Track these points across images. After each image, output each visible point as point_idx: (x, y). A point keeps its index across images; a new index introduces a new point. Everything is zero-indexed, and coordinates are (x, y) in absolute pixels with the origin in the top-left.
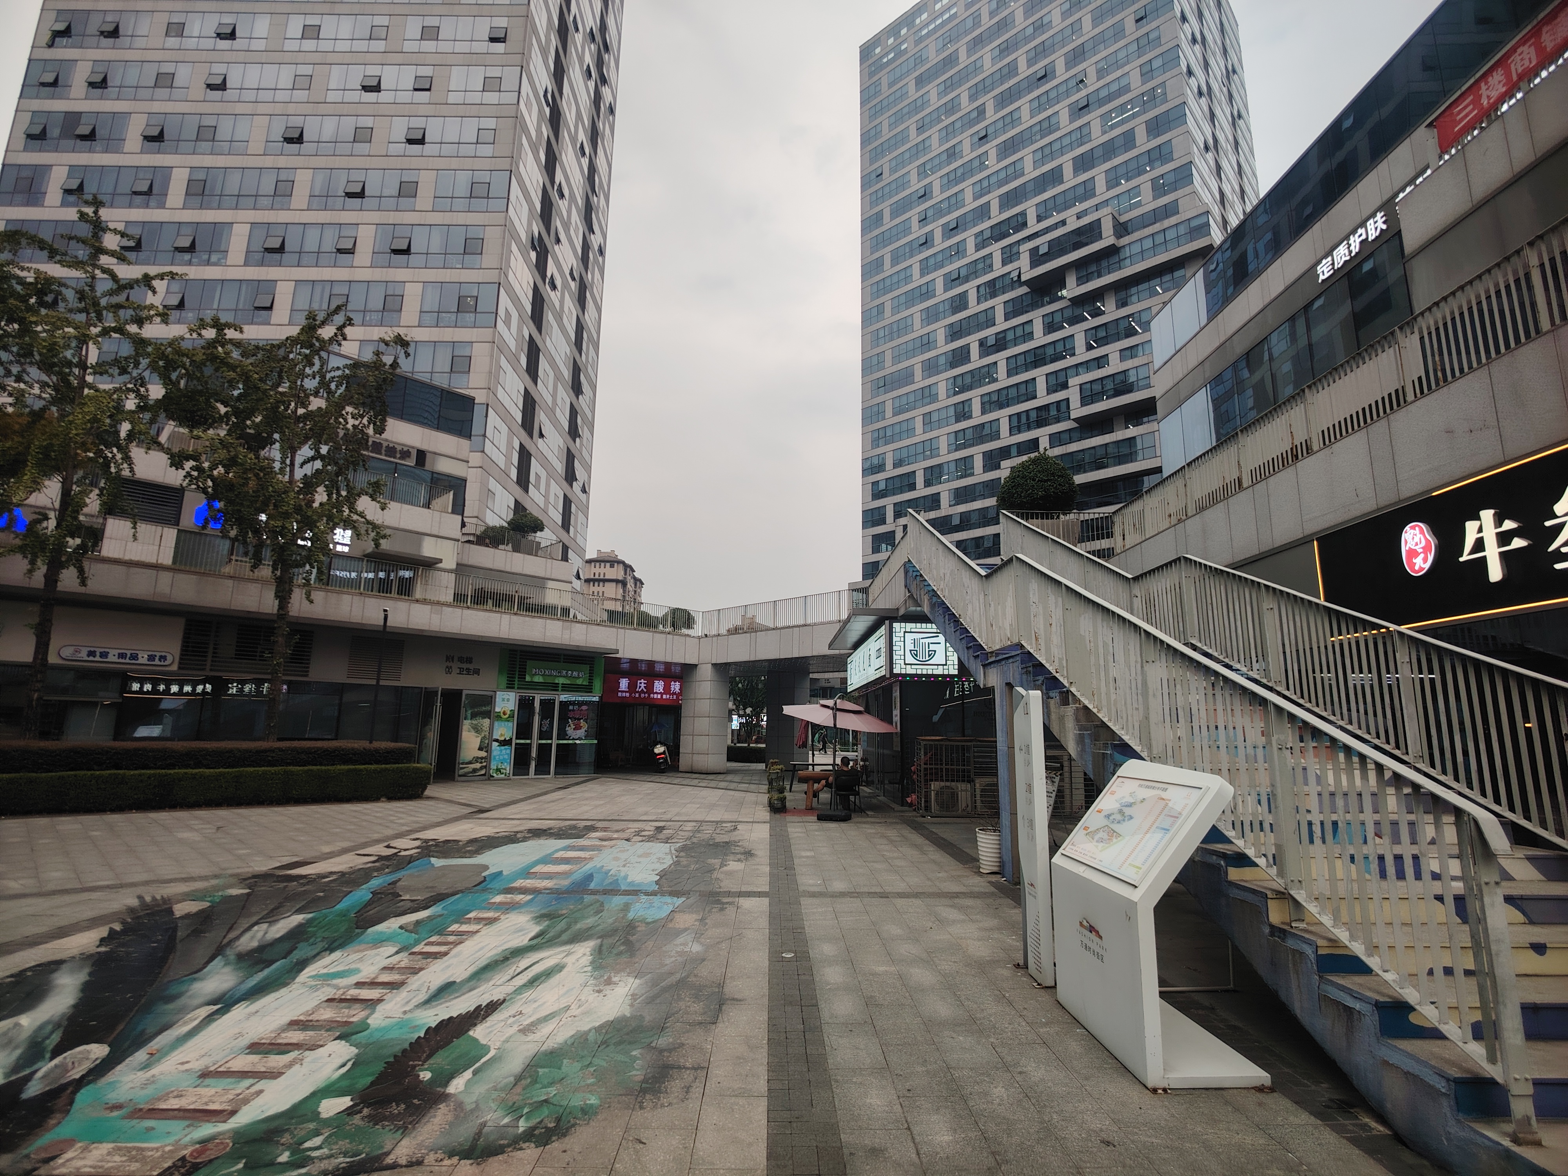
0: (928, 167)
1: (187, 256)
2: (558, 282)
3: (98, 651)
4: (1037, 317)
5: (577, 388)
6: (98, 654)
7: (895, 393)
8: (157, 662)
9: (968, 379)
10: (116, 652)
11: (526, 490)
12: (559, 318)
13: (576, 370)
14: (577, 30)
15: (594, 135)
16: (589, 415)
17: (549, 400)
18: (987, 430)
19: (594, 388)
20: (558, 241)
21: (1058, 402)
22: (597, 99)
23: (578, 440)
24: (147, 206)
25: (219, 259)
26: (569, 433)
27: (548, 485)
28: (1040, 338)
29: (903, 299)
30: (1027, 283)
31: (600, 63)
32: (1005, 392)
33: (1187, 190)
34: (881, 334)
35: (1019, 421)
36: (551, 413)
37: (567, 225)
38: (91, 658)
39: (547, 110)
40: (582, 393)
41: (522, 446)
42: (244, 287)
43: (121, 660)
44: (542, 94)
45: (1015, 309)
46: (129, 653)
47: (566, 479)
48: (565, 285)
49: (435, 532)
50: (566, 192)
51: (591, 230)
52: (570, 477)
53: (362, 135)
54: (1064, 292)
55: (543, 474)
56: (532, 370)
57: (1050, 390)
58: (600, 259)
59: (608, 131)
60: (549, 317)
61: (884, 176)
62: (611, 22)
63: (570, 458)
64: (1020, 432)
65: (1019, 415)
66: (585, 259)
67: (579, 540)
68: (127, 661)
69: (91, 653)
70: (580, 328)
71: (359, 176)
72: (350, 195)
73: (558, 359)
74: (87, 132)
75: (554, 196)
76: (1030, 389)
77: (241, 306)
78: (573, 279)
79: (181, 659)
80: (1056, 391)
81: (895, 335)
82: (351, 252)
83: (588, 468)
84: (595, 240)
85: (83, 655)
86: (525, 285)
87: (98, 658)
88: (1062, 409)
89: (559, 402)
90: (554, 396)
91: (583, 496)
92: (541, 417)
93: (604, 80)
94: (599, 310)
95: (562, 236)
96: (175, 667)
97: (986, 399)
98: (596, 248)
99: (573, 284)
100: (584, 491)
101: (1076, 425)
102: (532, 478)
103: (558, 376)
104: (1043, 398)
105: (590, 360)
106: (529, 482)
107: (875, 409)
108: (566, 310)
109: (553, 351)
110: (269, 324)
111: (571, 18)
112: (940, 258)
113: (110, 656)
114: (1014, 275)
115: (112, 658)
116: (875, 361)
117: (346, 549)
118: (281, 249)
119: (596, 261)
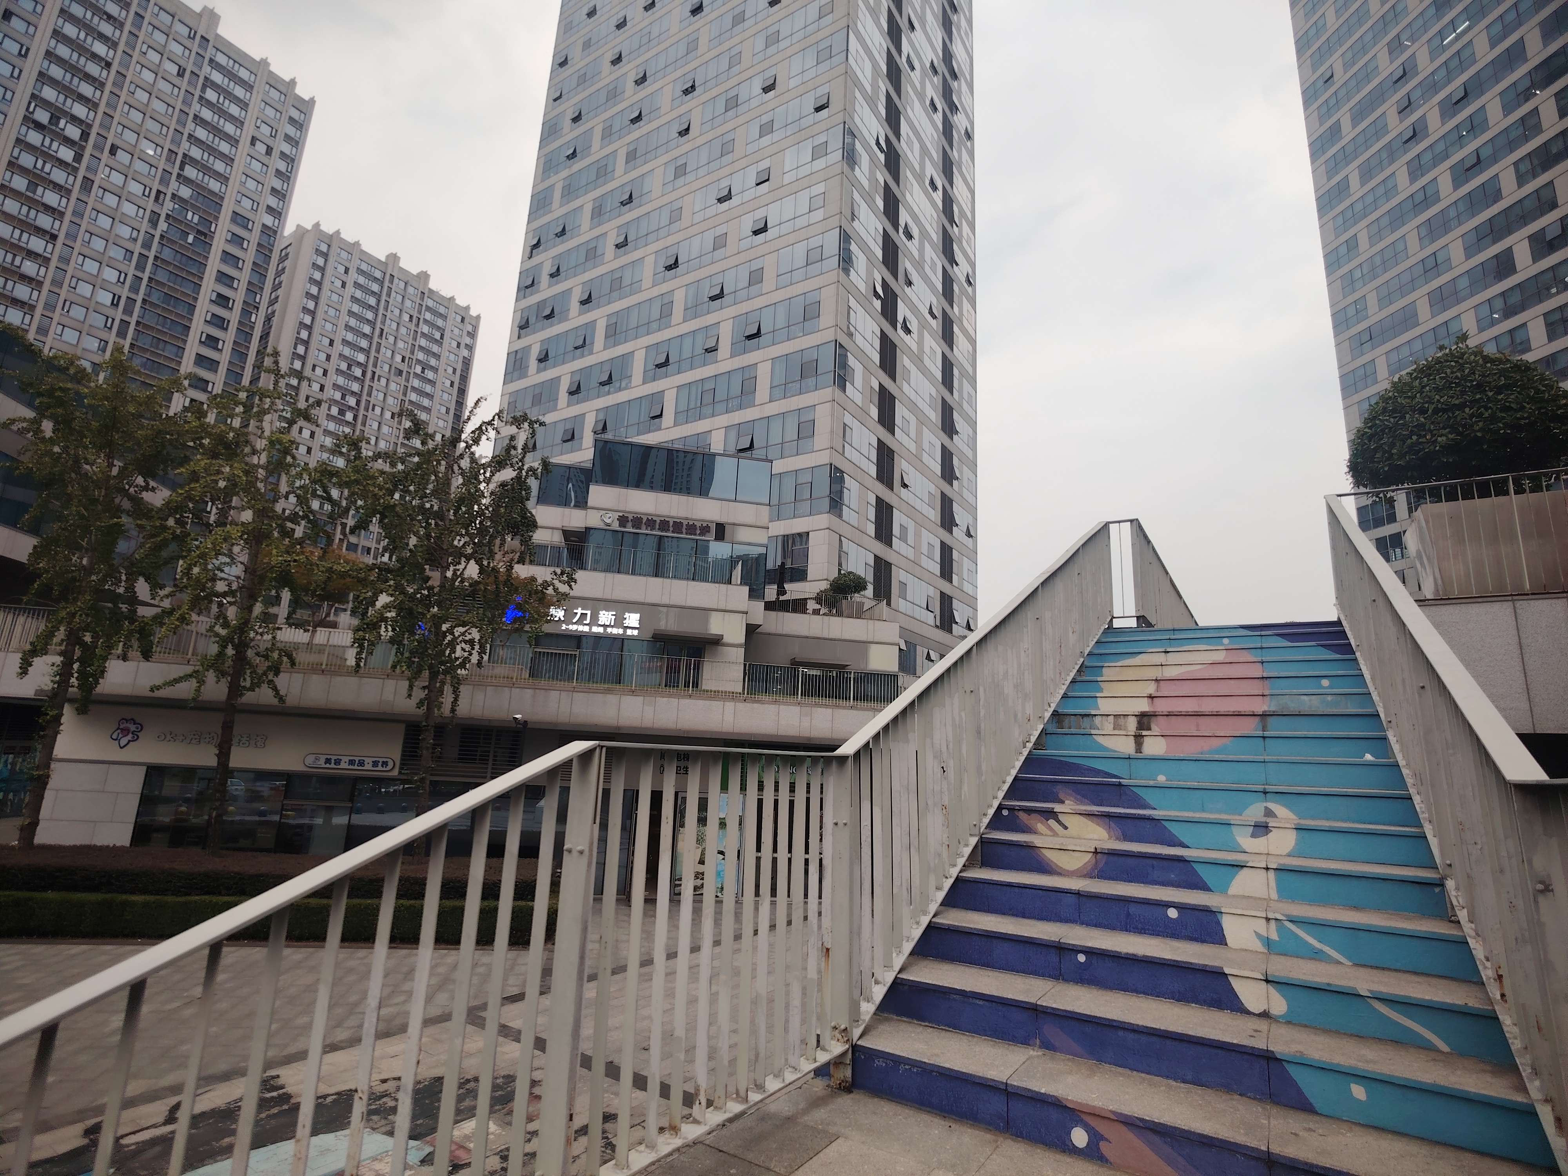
0: (1404, 37)
1: (607, 388)
2: (913, 325)
3: (333, 758)
5: (948, 427)
6: (333, 761)
7: (1389, 346)
8: (380, 768)
10: (347, 759)
11: (889, 544)
12: (918, 360)
13: (947, 412)
14: (913, 68)
15: (948, 167)
16: (969, 454)
17: (912, 447)
19: (973, 424)
20: (909, 283)
22: (948, 129)
23: (955, 482)
24: (583, 356)
25: (627, 384)
26: (943, 476)
27: (918, 535)
29: (1385, 221)
31: (947, 93)
34: (1358, 274)
36: (917, 459)
37: (919, 265)
38: (328, 766)
39: (882, 157)
40: (957, 433)
41: (879, 499)
42: (643, 402)
43: (351, 767)
44: (873, 143)
46: (357, 759)
47: (943, 525)
48: (923, 325)
49: (722, 607)
50: (915, 232)
51: (953, 261)
52: (948, 521)
53: (720, 242)
55: (911, 525)
56: (887, 419)
58: (970, 289)
59: (965, 156)
60: (904, 361)
61: (1336, 78)
62: (957, 49)
63: (946, 504)
66: (948, 292)
67: (967, 588)
68: (356, 767)
69: (328, 761)
70: (947, 366)
71: (718, 280)
72: (713, 298)
73: (920, 403)
74: (549, 313)
75: (900, 238)
77: (642, 420)
78: (934, 317)
79: (401, 764)
82: (714, 349)
83: (973, 510)
84: (959, 272)
85: (322, 763)
86: (869, 336)
87: (333, 766)
89: (926, 446)
90: (918, 442)
91: (968, 541)
92: (902, 465)
93: (953, 108)
94: (973, 342)
95: (915, 277)
96: (395, 773)
98: (963, 280)
99: (933, 323)
100: (969, 535)
102: (896, 530)
103: (922, 420)
105: (965, 396)
106: (891, 535)
107: (1361, 372)
108: (927, 349)
109: (913, 395)
110: (660, 429)
111: (904, 59)
112: (1441, 147)
113: (342, 763)
115: (344, 765)
116: (1351, 311)
117: (636, 633)
118: (666, 363)
119: (963, 292)
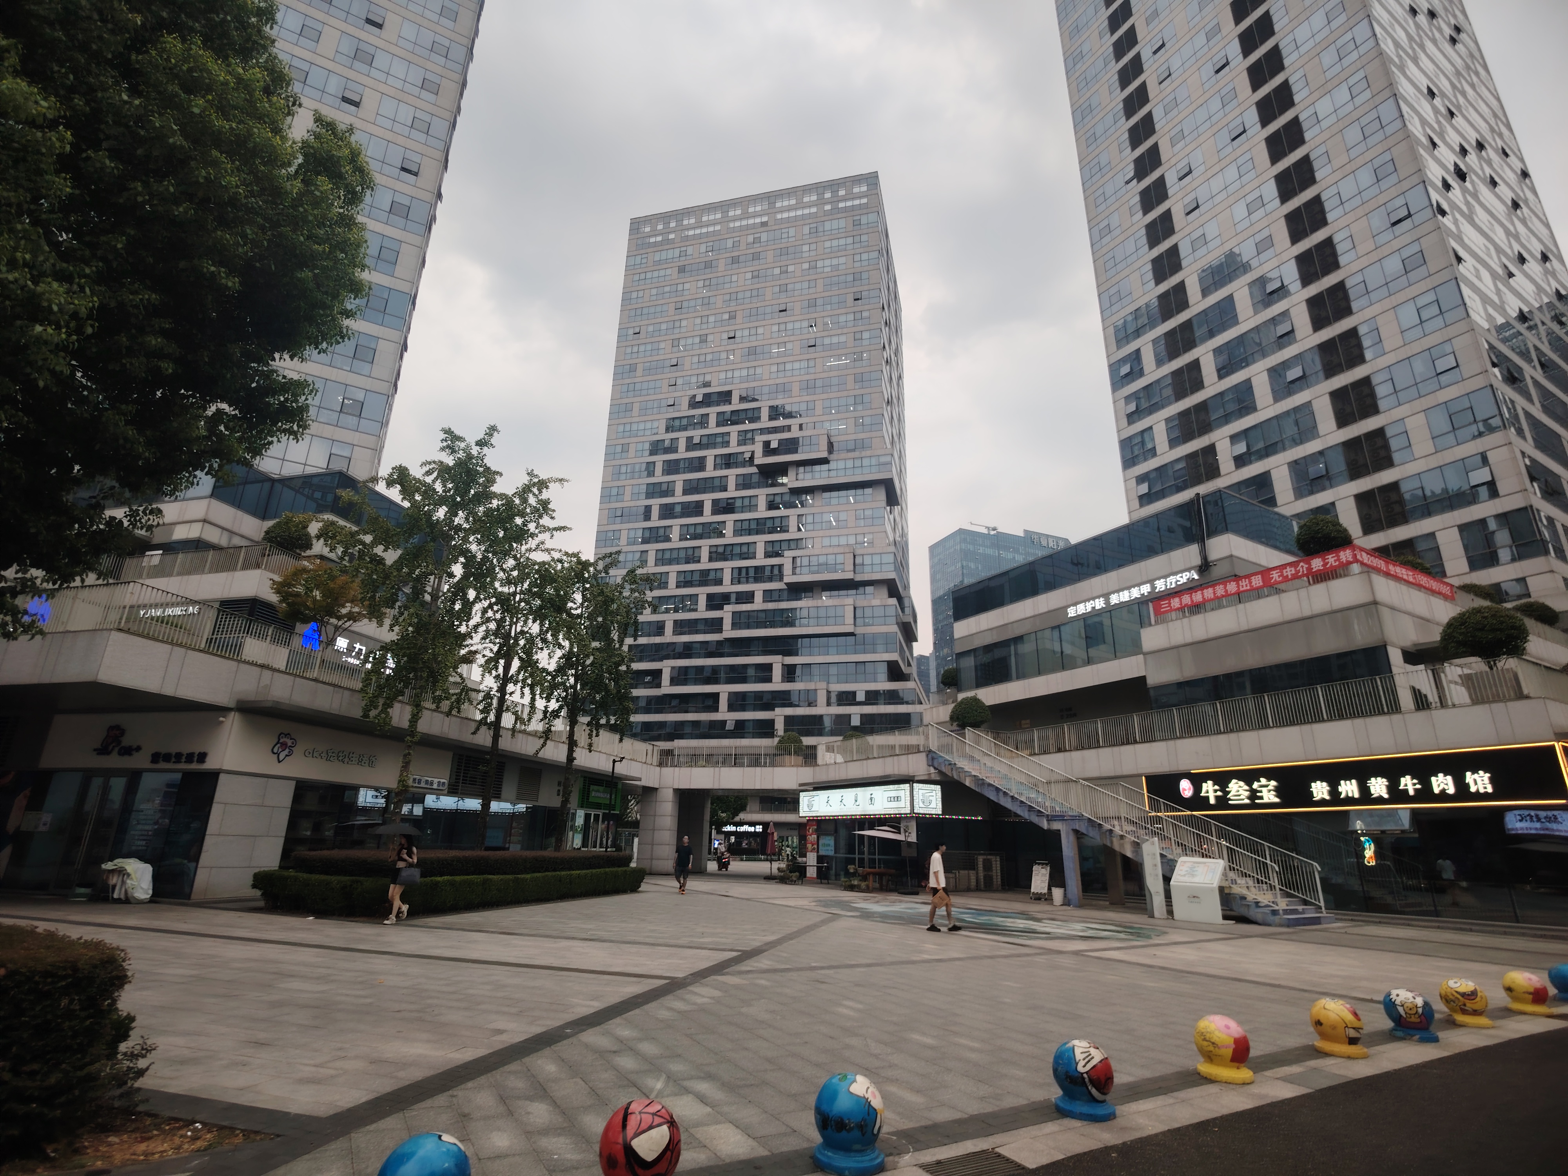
0: (682, 343)
4: (762, 495)
7: (631, 526)
9: (699, 530)
18: (712, 576)
21: (773, 566)
28: (762, 512)
29: (647, 446)
30: (758, 466)
32: (730, 548)
33: (879, 434)
35: (740, 574)
45: (745, 483)
54: (785, 480)
57: (768, 555)
61: (641, 336)
64: (739, 582)
65: (740, 569)
76: (751, 550)
80: (770, 556)
81: (636, 475)
88: (776, 573)
97: (714, 549)
101: (785, 587)
104: (760, 560)
112: (684, 422)
114: (747, 456)
116: (614, 491)
